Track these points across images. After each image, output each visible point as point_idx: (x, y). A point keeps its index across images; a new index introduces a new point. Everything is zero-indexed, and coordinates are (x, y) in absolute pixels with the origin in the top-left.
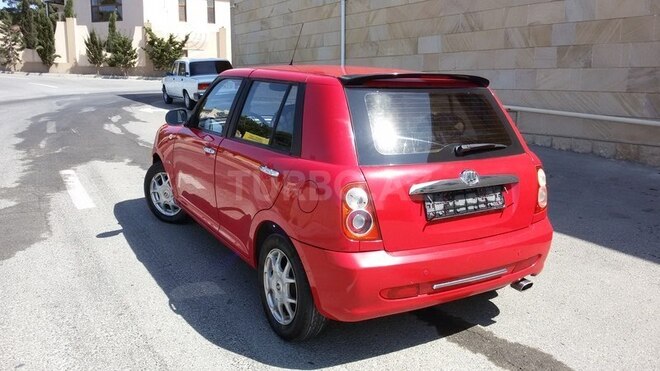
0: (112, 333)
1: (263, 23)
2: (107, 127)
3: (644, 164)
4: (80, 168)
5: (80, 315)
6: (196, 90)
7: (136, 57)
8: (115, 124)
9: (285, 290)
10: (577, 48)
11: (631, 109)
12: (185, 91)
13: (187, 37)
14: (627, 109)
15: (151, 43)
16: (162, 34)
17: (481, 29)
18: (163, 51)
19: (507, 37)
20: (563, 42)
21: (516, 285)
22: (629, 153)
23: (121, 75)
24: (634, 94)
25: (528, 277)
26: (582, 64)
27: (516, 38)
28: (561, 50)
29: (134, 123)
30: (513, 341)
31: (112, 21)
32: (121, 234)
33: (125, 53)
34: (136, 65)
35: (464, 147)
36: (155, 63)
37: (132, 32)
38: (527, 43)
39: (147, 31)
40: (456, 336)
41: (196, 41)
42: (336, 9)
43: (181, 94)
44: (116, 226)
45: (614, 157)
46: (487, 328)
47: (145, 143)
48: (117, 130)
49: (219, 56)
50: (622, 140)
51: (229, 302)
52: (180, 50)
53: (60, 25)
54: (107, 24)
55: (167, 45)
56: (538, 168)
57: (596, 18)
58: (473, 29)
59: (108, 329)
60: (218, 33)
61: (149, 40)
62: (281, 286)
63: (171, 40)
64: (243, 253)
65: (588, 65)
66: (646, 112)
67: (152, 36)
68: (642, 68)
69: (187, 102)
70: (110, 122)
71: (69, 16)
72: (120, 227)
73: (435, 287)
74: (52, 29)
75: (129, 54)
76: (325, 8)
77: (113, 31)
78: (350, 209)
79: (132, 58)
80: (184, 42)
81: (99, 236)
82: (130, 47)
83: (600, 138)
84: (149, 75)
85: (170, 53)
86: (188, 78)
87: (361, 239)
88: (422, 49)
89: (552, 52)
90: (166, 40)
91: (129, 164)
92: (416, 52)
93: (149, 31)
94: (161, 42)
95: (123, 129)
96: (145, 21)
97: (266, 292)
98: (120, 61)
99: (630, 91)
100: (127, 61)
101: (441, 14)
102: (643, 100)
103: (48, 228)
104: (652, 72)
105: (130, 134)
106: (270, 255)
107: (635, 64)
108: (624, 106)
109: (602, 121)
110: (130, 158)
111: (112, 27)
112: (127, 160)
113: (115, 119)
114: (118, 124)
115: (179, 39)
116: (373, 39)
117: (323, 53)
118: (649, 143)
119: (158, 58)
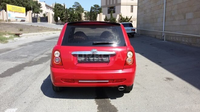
1: (145, 11)
13: (131, 17)
15: (121, 19)
16: (124, 16)
18: (124, 21)
31: (111, 13)
37: (116, 16)
39: (120, 16)
41: (134, 18)
42: (163, 6)
52: (129, 21)
53: (98, 15)
54: (110, 14)
61: (121, 18)
63: (126, 18)
67: (122, 17)
71: (101, 12)
73: (79, 81)
74: (96, 16)
76: (160, 6)
77: (112, 16)
78: (55, 56)
80: (130, 18)
82: (115, 20)
85: (126, 22)
92: (185, 18)
94: (124, 19)
96: (120, 13)
101: (193, 5)
111: (111, 15)
116: (173, 15)
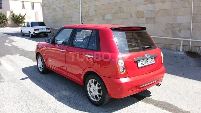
0: (42, 109)
1: (53, 10)
2: (6, 44)
3: (171, 50)
4: (3, 58)
5: (28, 105)
6: (34, 31)
7: (8, 21)
8: (8, 43)
9: (97, 91)
10: (151, 18)
11: (167, 35)
12: (29, 32)
13: (25, 14)
14: (166, 35)
15: (13, 16)
16: (17, 13)
17: (123, 12)
18: (17, 19)
19: (131, 15)
20: (147, 16)
21: (157, 85)
22: (167, 47)
23: (3, 27)
24: (168, 31)
25: (160, 82)
26: (153, 22)
27: (134, 15)
28: (147, 18)
29: (14, 42)
30: (158, 100)
32: (28, 78)
33: (4, 19)
34: (8, 23)
35: (145, 47)
36: (15, 23)
37: (6, 12)
38: (137, 16)
39: (11, 12)
40: (143, 100)
41: (28, 15)
42: (78, 6)
43: (28, 33)
44: (25, 76)
45: (163, 48)
46: (150, 97)
47: (22, 49)
48: (10, 45)
49: (36, 20)
50: (165, 43)
51: (74, 96)
52: (23, 18)
55: (19, 17)
56: (161, 52)
57: (156, 9)
58: (121, 12)
59: (40, 108)
60: (36, 13)
61: (12, 15)
62: (95, 90)
63: (20, 15)
64: (78, 81)
65: (155, 23)
66: (171, 35)
68: (169, 23)
69: (30, 35)
70: (6, 42)
72: (27, 76)
73: (141, 87)
75: (6, 20)
76: (74, 5)
78: (119, 66)
79: (7, 21)
80: (24, 16)
81: (22, 79)
82: (6, 17)
83: (158, 43)
84: (12, 26)
85: (20, 19)
86: (30, 27)
87: (122, 74)
88: (106, 18)
89: (144, 19)
90: (18, 15)
91: (19, 56)
92: (104, 19)
93: (12, 12)
94: (16, 16)
95: (12, 45)
96: (11, 9)
97: (88, 92)
98: (2, 22)
99: (166, 30)
100: (5, 22)
101: (111, 8)
102: (170, 32)
103: (2, 78)
104: (172, 24)
105: (15, 46)
106: (90, 81)
107: (167, 22)
108: (165, 34)
109: (159, 38)
110: (19, 54)
112: (18, 55)
113: (7, 41)
114: (9, 43)
115: (23, 15)
116: (90, 15)
117: (74, 19)
118: (172, 44)
119: (16, 21)
